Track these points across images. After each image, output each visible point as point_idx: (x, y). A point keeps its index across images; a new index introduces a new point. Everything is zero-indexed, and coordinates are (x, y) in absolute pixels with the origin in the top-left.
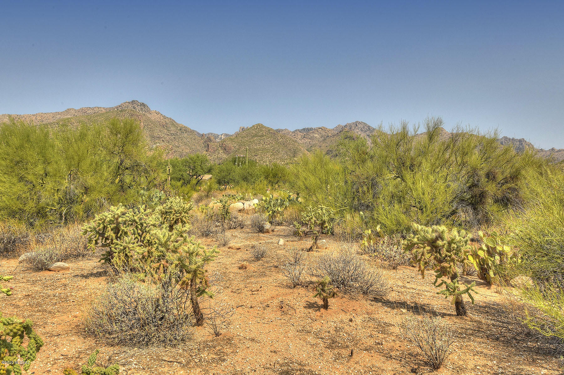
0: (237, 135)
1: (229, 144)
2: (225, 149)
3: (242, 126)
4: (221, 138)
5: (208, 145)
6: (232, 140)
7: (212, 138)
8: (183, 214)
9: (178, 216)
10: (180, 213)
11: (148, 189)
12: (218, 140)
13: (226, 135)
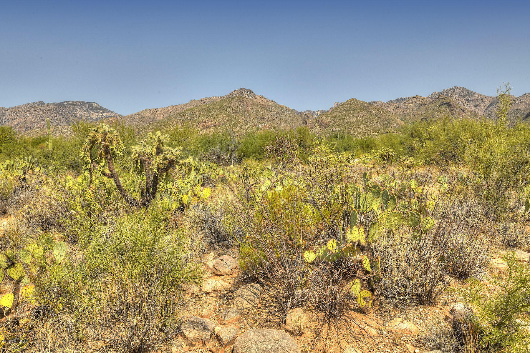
0: (332, 110)
1: (325, 119)
2: (322, 124)
3: (337, 102)
4: (317, 114)
5: (306, 122)
6: (327, 116)
7: (310, 115)
12: (315, 117)
13: (322, 111)
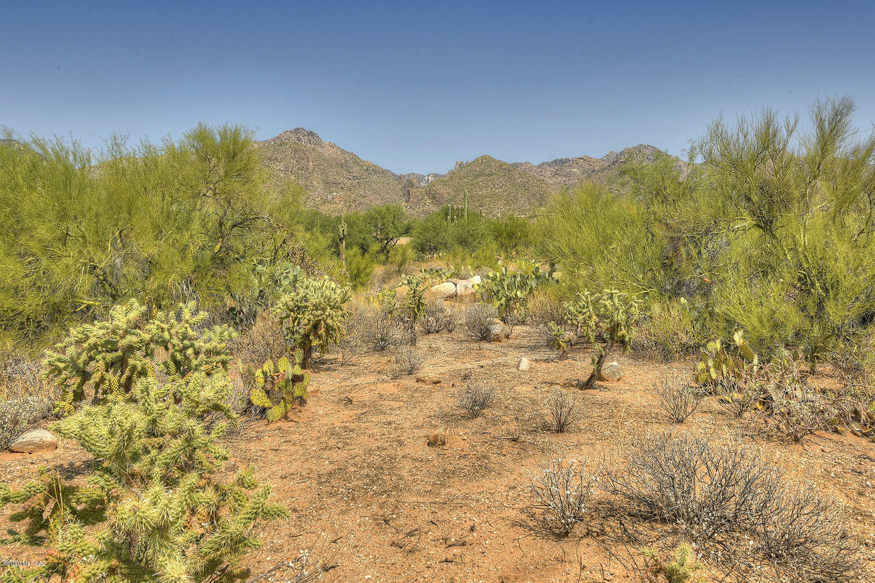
0: (452, 174)
1: (440, 189)
2: (434, 198)
3: (459, 160)
4: (428, 180)
5: (409, 192)
6: (444, 183)
7: (414, 181)
8: (328, 311)
9: (317, 316)
10: (324, 310)
11: (273, 261)
12: (424, 185)
13: (436, 175)
